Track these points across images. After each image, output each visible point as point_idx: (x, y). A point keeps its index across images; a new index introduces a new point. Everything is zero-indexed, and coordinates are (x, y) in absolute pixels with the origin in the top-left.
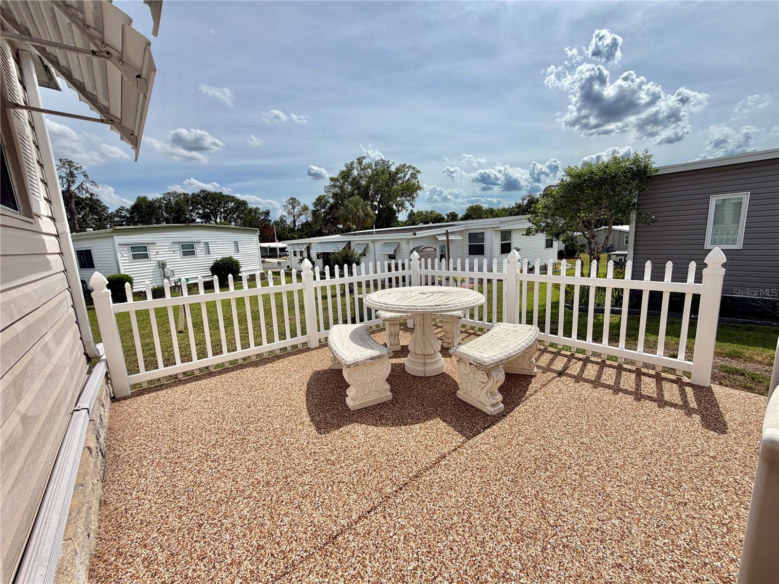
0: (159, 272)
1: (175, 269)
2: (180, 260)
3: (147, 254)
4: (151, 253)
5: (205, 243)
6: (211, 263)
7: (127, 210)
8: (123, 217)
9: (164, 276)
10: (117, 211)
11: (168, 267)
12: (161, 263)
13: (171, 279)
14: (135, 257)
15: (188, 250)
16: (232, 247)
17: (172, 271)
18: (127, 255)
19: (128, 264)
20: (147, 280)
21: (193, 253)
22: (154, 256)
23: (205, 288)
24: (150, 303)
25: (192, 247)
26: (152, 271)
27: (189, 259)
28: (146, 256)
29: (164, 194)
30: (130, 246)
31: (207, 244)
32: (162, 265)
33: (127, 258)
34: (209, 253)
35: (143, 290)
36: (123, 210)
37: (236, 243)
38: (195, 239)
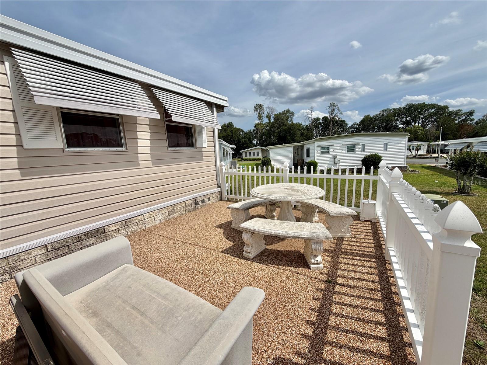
0: (332, 161)
1: (341, 160)
2: (345, 154)
3: (328, 151)
4: (330, 151)
5: (362, 144)
6: (362, 157)
7: (357, 124)
8: (356, 128)
9: (334, 163)
10: (352, 125)
11: (337, 158)
12: (334, 156)
13: (338, 165)
14: (323, 152)
15: (351, 149)
16: (382, 147)
17: (339, 160)
18: (319, 151)
19: (319, 156)
20: (326, 166)
21: (353, 151)
22: (331, 152)
23: (357, 172)
24: (325, 176)
25: (354, 147)
26: (329, 160)
27: (351, 155)
28: (328, 152)
29: (380, 112)
30: (321, 147)
31: (363, 145)
32: (335, 157)
33: (319, 153)
34: (364, 151)
35: (323, 169)
36: (355, 125)
37: (386, 144)
38: (356, 143)
